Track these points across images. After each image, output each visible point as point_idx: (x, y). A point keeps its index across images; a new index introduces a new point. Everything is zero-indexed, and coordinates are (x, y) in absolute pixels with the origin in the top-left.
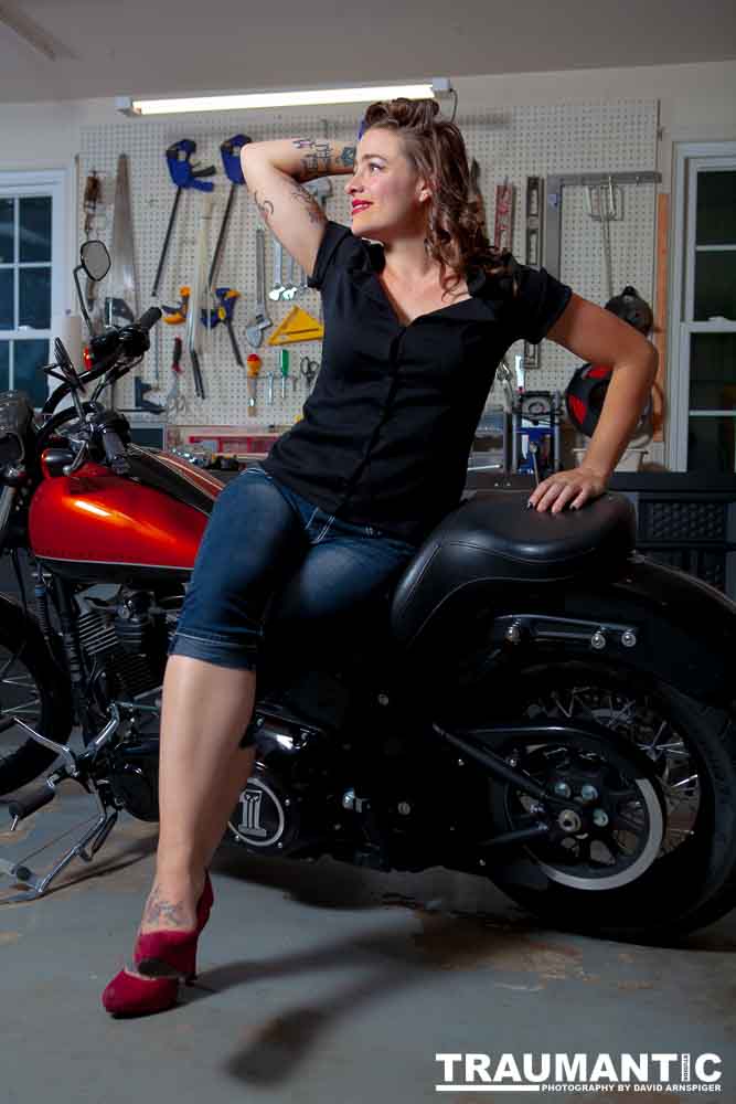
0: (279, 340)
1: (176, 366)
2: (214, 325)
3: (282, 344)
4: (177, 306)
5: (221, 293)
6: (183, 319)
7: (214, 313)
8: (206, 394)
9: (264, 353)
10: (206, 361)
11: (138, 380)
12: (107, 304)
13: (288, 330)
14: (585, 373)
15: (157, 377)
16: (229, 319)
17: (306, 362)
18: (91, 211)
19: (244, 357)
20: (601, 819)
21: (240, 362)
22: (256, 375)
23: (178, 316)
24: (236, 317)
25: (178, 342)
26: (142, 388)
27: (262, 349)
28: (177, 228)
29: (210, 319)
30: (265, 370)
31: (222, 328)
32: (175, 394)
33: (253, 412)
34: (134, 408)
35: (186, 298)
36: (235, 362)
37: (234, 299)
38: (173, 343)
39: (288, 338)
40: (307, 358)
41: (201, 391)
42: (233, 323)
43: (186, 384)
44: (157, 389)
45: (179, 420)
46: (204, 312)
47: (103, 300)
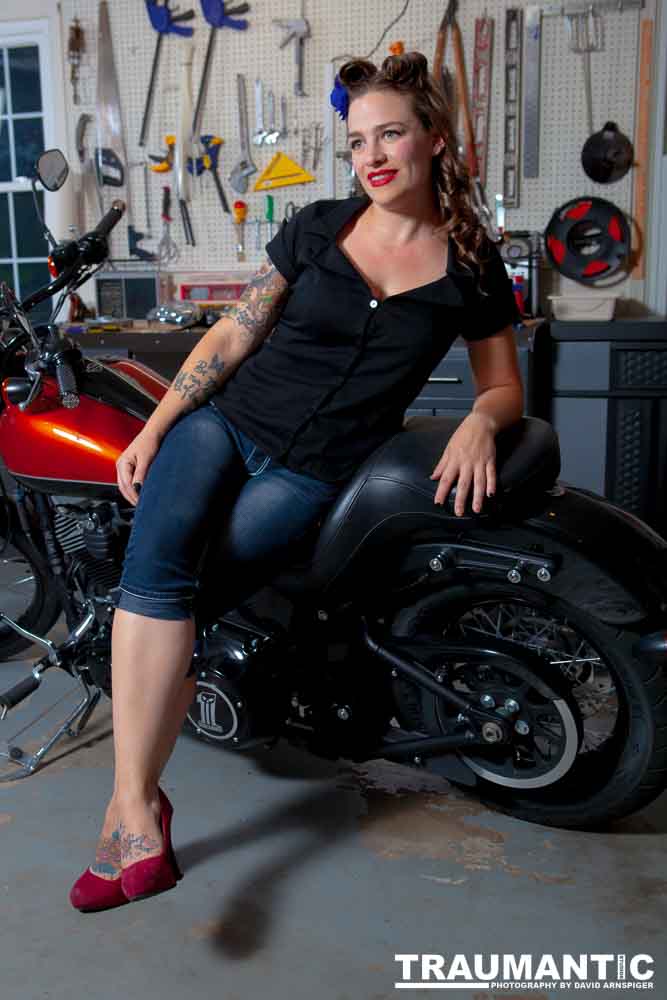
0: (263, 185)
1: (166, 215)
2: (200, 172)
3: (266, 190)
4: (163, 155)
5: (206, 140)
6: (171, 166)
7: (200, 161)
8: (197, 241)
9: (250, 199)
10: (194, 208)
11: (131, 229)
12: (97, 155)
13: (273, 175)
14: (563, 213)
15: (149, 226)
16: (214, 167)
17: (290, 207)
18: (76, 62)
19: (231, 203)
20: (522, 728)
21: (226, 209)
22: (242, 221)
23: (164, 165)
24: (221, 163)
25: (167, 191)
26: (135, 237)
27: (247, 195)
28: (160, 76)
29: (195, 167)
30: (251, 216)
31: (208, 175)
32: (166, 241)
33: (241, 257)
34: (128, 257)
35: (172, 147)
36: (221, 208)
37: (218, 147)
38: (162, 192)
39: (272, 183)
40: (291, 203)
41: (191, 240)
42: (219, 170)
43: (177, 231)
44: (150, 237)
45: (172, 267)
46: (190, 160)
47: (93, 151)
